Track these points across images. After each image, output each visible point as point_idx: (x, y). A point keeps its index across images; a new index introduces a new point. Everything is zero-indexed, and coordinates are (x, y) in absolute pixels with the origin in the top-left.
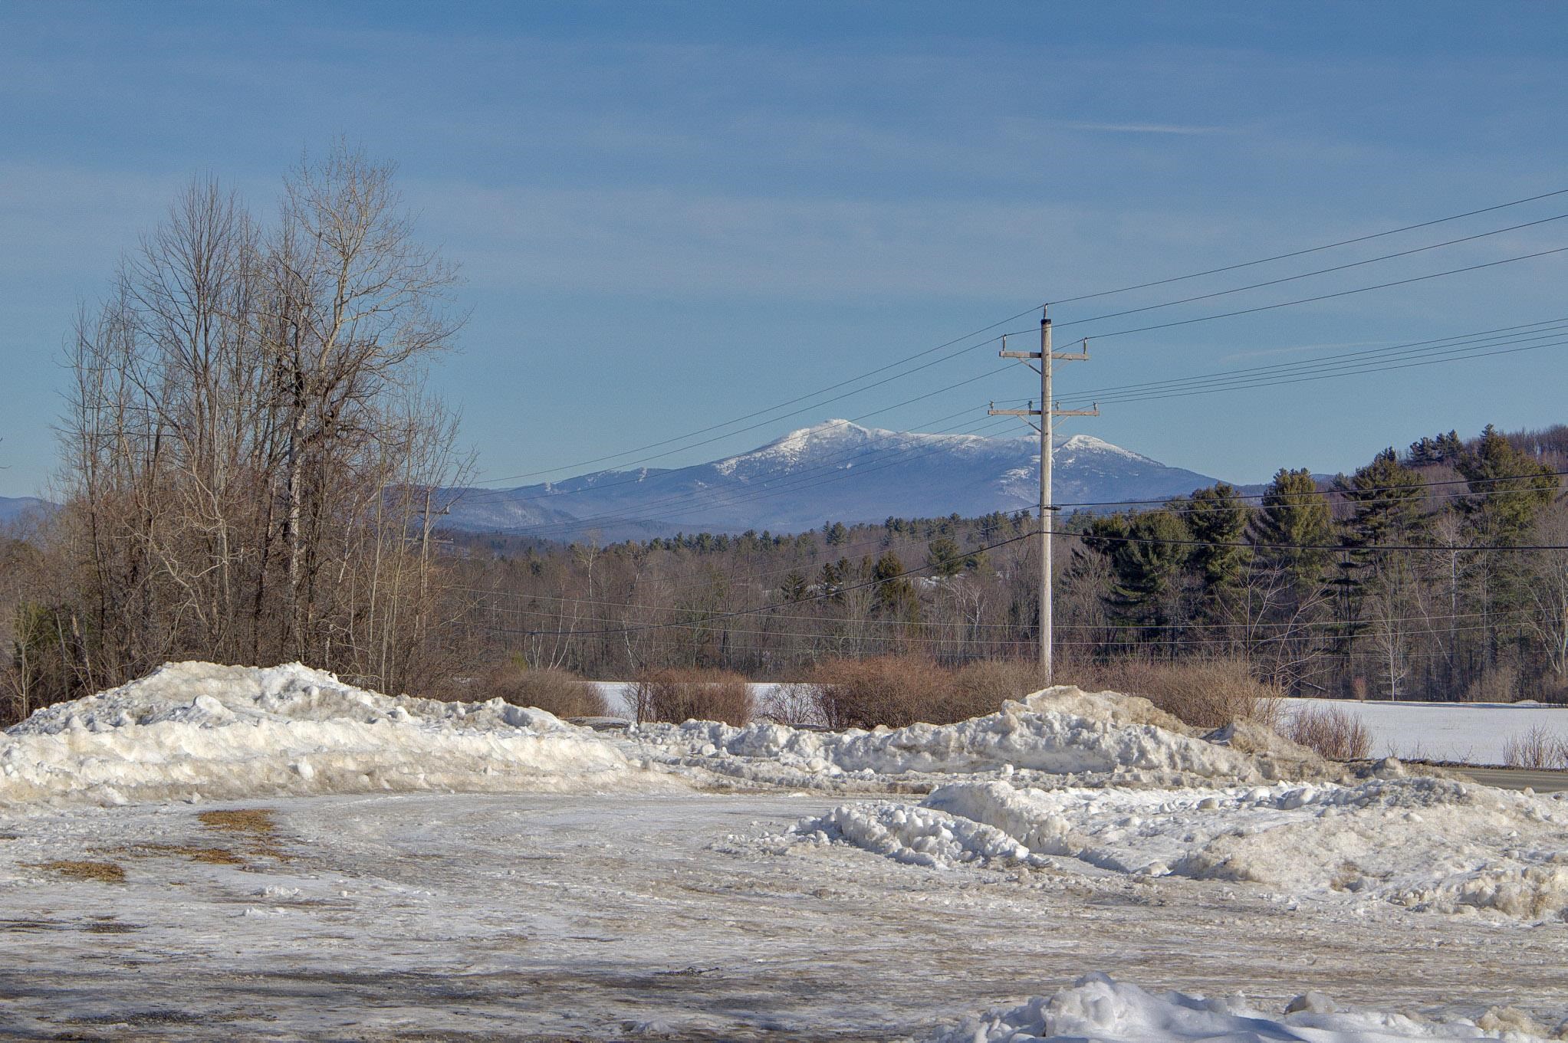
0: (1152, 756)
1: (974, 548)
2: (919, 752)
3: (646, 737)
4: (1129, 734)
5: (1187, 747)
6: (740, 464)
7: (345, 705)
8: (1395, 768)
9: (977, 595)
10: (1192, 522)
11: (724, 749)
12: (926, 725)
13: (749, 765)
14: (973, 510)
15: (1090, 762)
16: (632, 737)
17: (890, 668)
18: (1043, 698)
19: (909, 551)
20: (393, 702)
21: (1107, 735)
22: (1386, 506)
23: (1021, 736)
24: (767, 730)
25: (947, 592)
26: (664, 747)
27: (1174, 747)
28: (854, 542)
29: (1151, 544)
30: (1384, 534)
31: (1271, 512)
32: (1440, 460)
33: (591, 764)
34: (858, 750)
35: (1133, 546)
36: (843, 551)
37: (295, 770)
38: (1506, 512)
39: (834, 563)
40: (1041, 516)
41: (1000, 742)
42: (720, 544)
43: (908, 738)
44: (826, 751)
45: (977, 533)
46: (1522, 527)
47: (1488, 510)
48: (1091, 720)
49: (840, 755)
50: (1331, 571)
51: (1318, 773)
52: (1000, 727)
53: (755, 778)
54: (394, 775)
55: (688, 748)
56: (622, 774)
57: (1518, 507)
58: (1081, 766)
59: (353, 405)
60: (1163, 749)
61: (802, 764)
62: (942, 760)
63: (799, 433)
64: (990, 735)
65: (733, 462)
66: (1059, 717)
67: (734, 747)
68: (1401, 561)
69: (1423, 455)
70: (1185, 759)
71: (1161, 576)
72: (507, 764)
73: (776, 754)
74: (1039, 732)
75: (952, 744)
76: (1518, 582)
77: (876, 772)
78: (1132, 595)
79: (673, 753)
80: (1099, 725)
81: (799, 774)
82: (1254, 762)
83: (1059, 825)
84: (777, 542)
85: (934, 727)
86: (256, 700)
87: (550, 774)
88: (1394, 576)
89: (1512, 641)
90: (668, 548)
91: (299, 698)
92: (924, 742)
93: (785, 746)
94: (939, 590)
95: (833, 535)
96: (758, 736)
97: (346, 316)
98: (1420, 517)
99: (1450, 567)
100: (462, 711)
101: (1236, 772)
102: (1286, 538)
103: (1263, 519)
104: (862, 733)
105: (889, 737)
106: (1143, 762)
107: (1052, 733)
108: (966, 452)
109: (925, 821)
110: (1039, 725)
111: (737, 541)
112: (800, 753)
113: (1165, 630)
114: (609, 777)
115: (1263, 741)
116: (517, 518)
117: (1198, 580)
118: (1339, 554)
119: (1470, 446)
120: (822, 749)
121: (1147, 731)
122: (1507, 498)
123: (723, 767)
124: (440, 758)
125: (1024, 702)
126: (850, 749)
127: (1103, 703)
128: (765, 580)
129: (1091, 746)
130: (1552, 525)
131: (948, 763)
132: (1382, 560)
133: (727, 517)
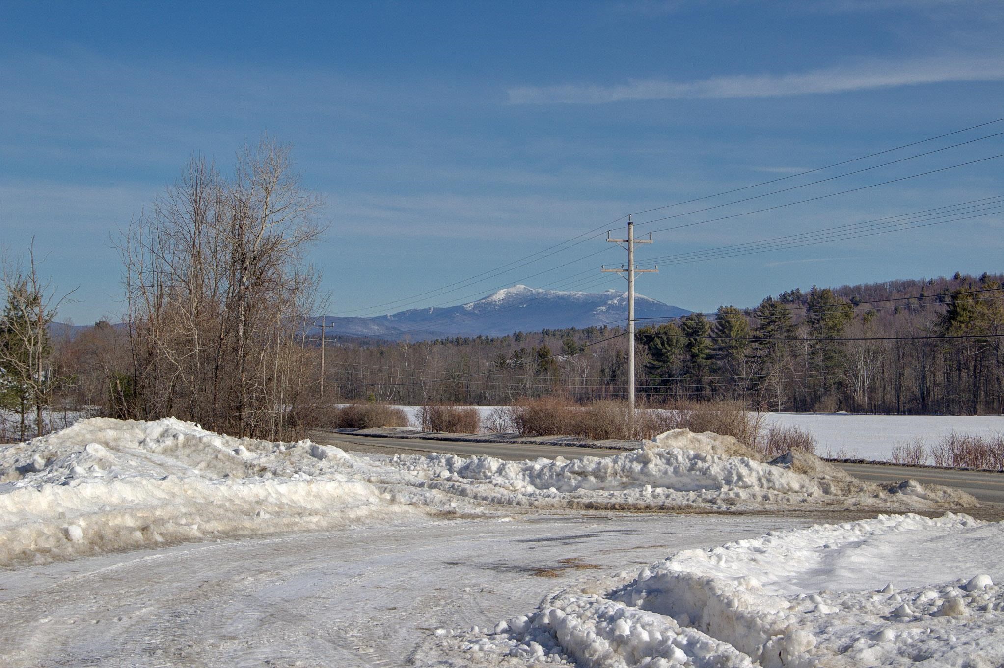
0: (746, 479)
1: (582, 342)
2: (586, 476)
3: (404, 465)
4: (730, 464)
5: (770, 473)
6: (475, 305)
7: (201, 446)
8: (915, 487)
9: (585, 364)
10: (684, 330)
11: (455, 473)
12: (591, 458)
13: (472, 487)
14: (581, 326)
15: (703, 483)
16: (395, 464)
17: (550, 404)
18: (667, 438)
19: (553, 344)
20: (238, 442)
21: (715, 465)
22: (774, 322)
23: (656, 465)
24: (484, 461)
25: (571, 363)
26: (415, 473)
27: (761, 473)
28: (527, 340)
29: (666, 340)
30: (774, 335)
31: (722, 325)
32: (792, 301)
33: (350, 500)
34: (545, 474)
35: (658, 341)
36: (522, 344)
38: (831, 324)
39: (518, 350)
40: (629, 324)
41: (642, 469)
42: (466, 342)
43: (579, 467)
44: (524, 475)
45: (583, 336)
46: (838, 331)
47: (822, 323)
48: (704, 455)
49: (534, 477)
50: (748, 351)
51: (861, 490)
52: (641, 459)
53: (475, 497)
54: (171, 527)
55: (431, 472)
56: (374, 508)
57: (836, 321)
58: (697, 486)
59: (272, 270)
60: (754, 474)
61: (508, 485)
62: (602, 482)
63: (502, 291)
64: (635, 464)
65: (472, 304)
66: (681, 452)
67: (462, 472)
68: (782, 347)
69: (784, 299)
70: (769, 481)
71: (671, 355)
72: (281, 506)
73: (490, 477)
74: (668, 462)
75: (609, 471)
76: (837, 357)
77: (557, 489)
78: (657, 363)
79: (421, 479)
80: (709, 458)
81: (506, 492)
82: (816, 483)
83: (804, 641)
84: (492, 340)
85: (596, 459)
86: (140, 443)
87: (316, 513)
88: (778, 354)
89: (834, 384)
90: (443, 343)
92: (590, 469)
93: (497, 472)
94: (567, 362)
95: (518, 337)
96: (478, 465)
97: (268, 224)
98: (790, 326)
99: (804, 349)
100: (283, 448)
101: (804, 490)
102: (728, 336)
103: (717, 328)
104: (546, 461)
105: (566, 466)
106: (741, 483)
107: (677, 463)
108: (578, 299)
109: (651, 633)
110: (668, 458)
111: (474, 340)
112: (506, 477)
113: (673, 380)
114: (362, 512)
115: (812, 465)
117: (688, 357)
118: (753, 344)
119: (806, 295)
120: (521, 474)
121: (742, 462)
122: (831, 317)
123: (454, 489)
124: (220, 506)
125: (655, 441)
126: (540, 474)
127: (706, 441)
128: (487, 359)
129: (705, 472)
130: (852, 329)
131: (606, 484)
132: (773, 346)
133: (469, 330)
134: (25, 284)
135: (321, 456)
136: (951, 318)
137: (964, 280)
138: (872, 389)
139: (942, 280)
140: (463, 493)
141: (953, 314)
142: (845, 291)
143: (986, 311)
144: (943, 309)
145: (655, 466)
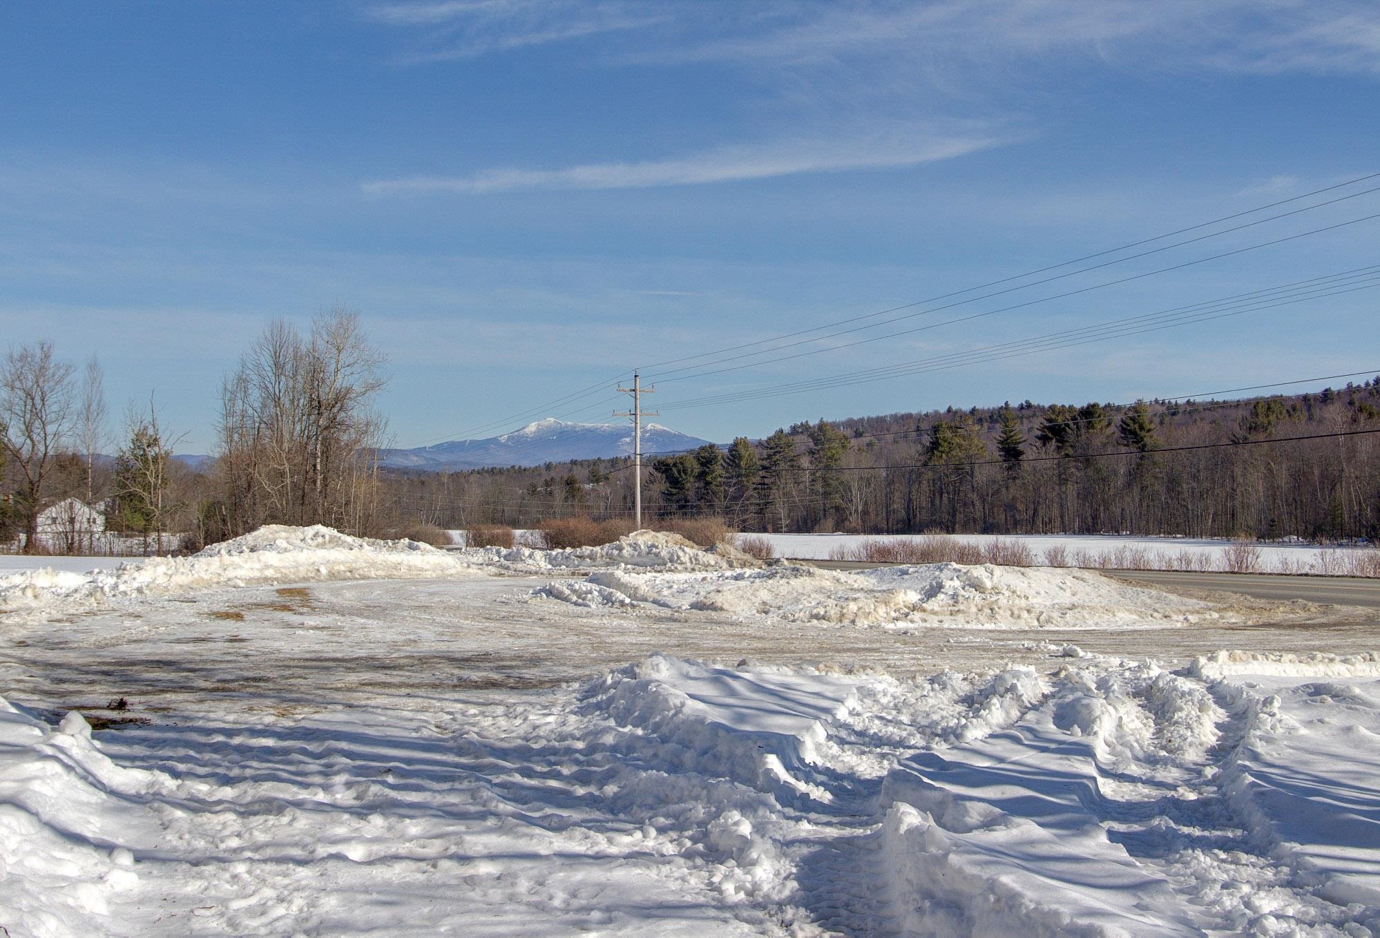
0: (682, 559)
1: (607, 471)
2: (584, 558)
3: (469, 554)
4: (673, 550)
5: (697, 555)
6: (509, 438)
7: (340, 543)
8: (783, 562)
9: (609, 492)
10: (699, 460)
11: (502, 558)
12: (587, 547)
13: (513, 565)
14: (607, 456)
15: (656, 562)
16: (463, 554)
17: (572, 523)
18: (637, 535)
19: (580, 473)
21: (663, 551)
22: (779, 452)
24: (521, 550)
25: (597, 490)
26: (477, 558)
27: (692, 555)
28: (557, 470)
29: (682, 469)
30: (779, 464)
31: (732, 455)
33: (445, 566)
34: (559, 558)
35: (675, 470)
36: (553, 474)
37: (318, 570)
38: (829, 454)
39: (548, 479)
40: (635, 458)
41: (618, 554)
42: (501, 471)
43: (580, 553)
45: (609, 465)
46: (836, 460)
47: (822, 453)
48: (657, 544)
49: (551, 560)
50: (757, 479)
51: (752, 565)
52: (618, 548)
53: (516, 571)
54: (361, 572)
55: (487, 558)
56: (459, 570)
57: (834, 452)
58: (653, 564)
59: (343, 414)
60: (687, 556)
61: (535, 565)
62: (594, 562)
63: (533, 424)
64: (614, 551)
65: (505, 437)
66: (643, 543)
67: (506, 557)
68: (786, 475)
69: (795, 431)
70: (696, 559)
71: (686, 483)
72: (410, 567)
73: (524, 560)
74: (635, 549)
75: (598, 555)
76: (834, 483)
77: (566, 567)
78: (674, 491)
79: (481, 560)
80: (660, 546)
81: (534, 568)
82: (725, 561)
83: (643, 589)
84: (525, 470)
85: (591, 548)
86: (302, 541)
87: (428, 570)
88: (783, 481)
89: (832, 508)
90: (479, 473)
91: (320, 540)
92: (587, 554)
93: (528, 557)
94: (593, 490)
95: (548, 467)
96: (516, 553)
97: (340, 376)
98: (794, 456)
99: (807, 477)
100: (390, 544)
101: (717, 565)
102: (739, 466)
103: (728, 458)
104: (561, 551)
105: (572, 552)
106: (679, 562)
107: (641, 550)
108: (604, 431)
109: (586, 588)
110: (635, 546)
111: (508, 470)
112: (534, 560)
113: (688, 506)
114: (453, 571)
115: (729, 552)
116: (413, 462)
117: (702, 484)
118: (761, 473)
119: (814, 427)
120: (544, 558)
121: (680, 548)
122: (829, 449)
123: (502, 566)
124: (381, 565)
125: (629, 537)
126: (556, 558)
127: (662, 537)
128: (520, 487)
129: (657, 555)
130: (848, 459)
131: (597, 563)
132: (778, 475)
133: (505, 460)
134: (146, 428)
135: (417, 548)
136: (933, 449)
137: (956, 412)
138: (865, 512)
139: (936, 412)
140: (508, 568)
141: (935, 445)
142: (850, 424)
143: (963, 442)
144: (927, 440)
145: (627, 551)
